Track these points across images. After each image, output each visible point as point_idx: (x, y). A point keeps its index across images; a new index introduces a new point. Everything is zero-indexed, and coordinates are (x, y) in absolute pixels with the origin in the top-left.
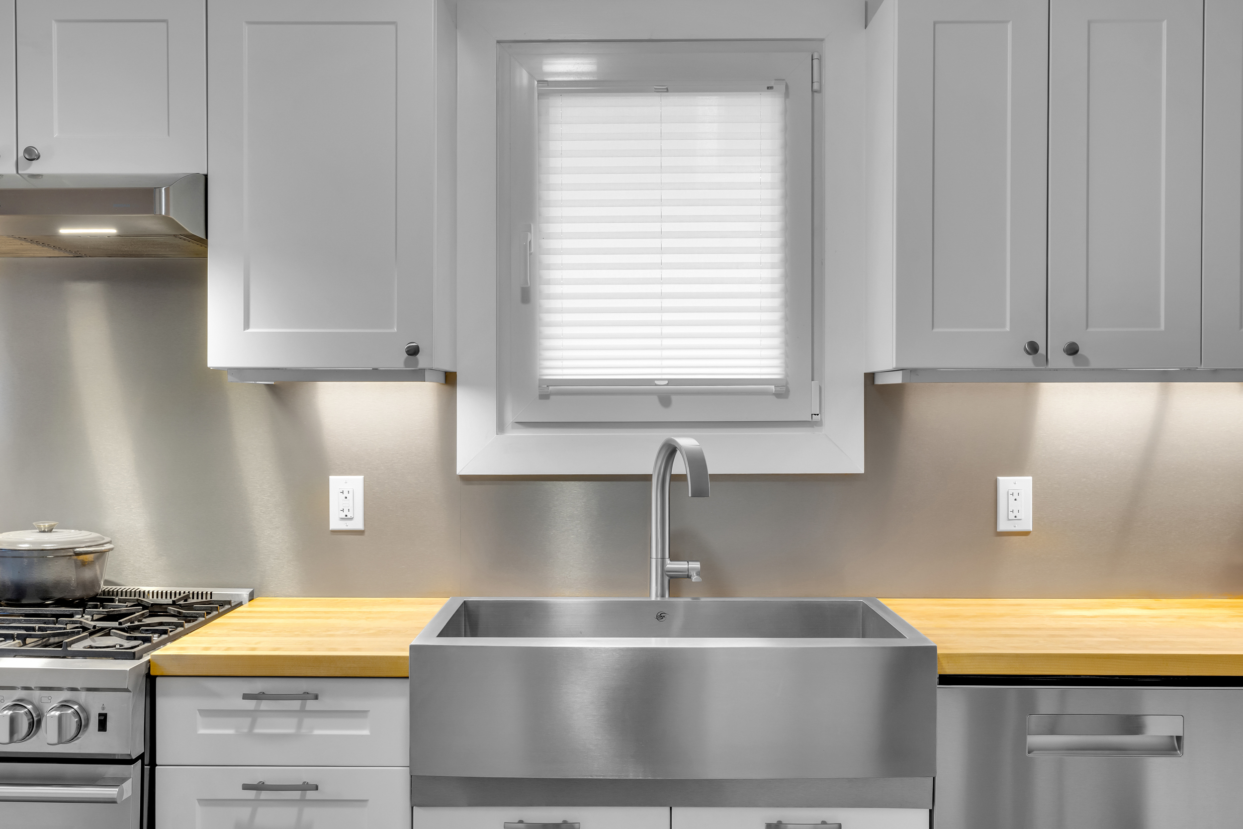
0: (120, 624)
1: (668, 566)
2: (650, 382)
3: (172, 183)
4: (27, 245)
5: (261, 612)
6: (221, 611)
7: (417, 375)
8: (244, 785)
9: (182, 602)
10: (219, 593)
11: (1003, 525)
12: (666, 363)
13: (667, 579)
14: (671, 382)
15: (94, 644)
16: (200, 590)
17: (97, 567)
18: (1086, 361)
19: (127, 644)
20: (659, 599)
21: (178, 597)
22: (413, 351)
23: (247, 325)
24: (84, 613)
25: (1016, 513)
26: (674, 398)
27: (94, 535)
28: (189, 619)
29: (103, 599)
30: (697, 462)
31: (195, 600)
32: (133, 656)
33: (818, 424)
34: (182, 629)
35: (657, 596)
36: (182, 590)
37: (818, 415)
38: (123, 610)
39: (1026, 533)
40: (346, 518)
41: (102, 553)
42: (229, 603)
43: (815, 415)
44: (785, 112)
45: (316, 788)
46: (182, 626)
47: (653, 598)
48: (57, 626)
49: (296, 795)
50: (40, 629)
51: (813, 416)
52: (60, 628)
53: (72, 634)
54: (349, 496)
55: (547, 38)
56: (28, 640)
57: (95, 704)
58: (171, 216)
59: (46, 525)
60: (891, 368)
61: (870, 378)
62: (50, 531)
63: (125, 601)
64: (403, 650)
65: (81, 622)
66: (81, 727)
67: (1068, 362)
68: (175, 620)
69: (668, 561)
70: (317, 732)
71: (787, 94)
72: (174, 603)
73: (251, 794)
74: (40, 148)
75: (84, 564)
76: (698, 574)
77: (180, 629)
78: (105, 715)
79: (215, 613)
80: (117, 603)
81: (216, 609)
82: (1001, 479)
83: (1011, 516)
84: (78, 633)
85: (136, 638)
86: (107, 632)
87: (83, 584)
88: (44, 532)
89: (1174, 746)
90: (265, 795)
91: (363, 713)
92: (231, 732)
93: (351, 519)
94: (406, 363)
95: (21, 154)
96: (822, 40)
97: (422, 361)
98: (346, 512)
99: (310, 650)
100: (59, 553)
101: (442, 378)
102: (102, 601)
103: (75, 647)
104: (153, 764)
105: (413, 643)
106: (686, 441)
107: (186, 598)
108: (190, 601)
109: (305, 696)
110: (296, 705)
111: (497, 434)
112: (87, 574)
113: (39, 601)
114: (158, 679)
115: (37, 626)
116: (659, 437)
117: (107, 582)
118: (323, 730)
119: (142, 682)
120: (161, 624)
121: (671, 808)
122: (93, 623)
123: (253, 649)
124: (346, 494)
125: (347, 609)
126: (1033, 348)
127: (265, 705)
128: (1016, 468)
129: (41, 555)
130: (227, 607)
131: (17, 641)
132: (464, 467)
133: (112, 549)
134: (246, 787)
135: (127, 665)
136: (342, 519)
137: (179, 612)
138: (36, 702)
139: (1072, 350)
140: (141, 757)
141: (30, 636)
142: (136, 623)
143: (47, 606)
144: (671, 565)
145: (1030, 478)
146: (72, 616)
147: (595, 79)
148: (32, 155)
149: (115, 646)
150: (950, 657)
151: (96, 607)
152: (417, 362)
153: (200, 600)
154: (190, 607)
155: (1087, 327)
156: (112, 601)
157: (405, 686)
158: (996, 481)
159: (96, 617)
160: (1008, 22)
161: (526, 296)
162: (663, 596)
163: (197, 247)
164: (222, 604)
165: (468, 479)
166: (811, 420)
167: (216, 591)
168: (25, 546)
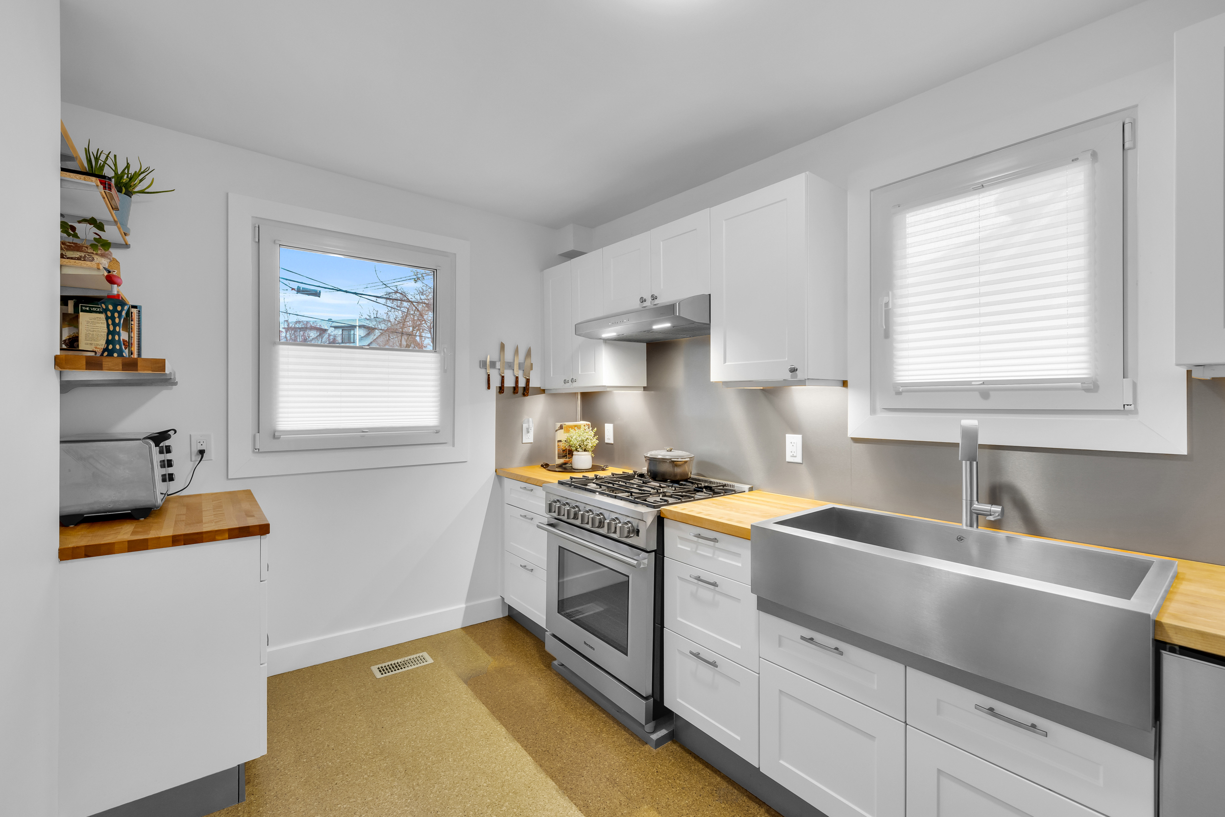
1: (975, 506)
8: (691, 574)
10: (737, 486)
12: (982, 370)
13: (975, 516)
16: (731, 483)
22: (793, 370)
23: (725, 361)
26: (991, 393)
31: (721, 487)
37: (1131, 405)
40: (793, 456)
43: (1127, 405)
45: (718, 585)
49: (711, 586)
51: (1125, 406)
54: (795, 445)
58: (681, 315)
59: (670, 448)
62: (671, 451)
69: (975, 503)
70: (720, 559)
71: (1094, 162)
73: (696, 581)
75: (676, 466)
78: (638, 530)
88: (668, 451)
90: (701, 583)
91: (738, 555)
92: (689, 549)
93: (796, 456)
94: (792, 376)
96: (1135, 107)
97: (800, 375)
98: (793, 453)
101: (840, 384)
104: (662, 556)
108: (718, 487)
109: (715, 540)
110: (711, 543)
111: (871, 415)
112: (678, 470)
114: (664, 519)
118: (722, 559)
121: (906, 667)
124: (793, 444)
127: (701, 540)
129: (663, 460)
132: (852, 433)
134: (695, 578)
136: (791, 456)
138: (619, 519)
140: (655, 551)
148: (653, 298)
152: (796, 376)
161: (887, 334)
165: (856, 439)
166: (1123, 409)
167: (736, 484)
168: (660, 457)
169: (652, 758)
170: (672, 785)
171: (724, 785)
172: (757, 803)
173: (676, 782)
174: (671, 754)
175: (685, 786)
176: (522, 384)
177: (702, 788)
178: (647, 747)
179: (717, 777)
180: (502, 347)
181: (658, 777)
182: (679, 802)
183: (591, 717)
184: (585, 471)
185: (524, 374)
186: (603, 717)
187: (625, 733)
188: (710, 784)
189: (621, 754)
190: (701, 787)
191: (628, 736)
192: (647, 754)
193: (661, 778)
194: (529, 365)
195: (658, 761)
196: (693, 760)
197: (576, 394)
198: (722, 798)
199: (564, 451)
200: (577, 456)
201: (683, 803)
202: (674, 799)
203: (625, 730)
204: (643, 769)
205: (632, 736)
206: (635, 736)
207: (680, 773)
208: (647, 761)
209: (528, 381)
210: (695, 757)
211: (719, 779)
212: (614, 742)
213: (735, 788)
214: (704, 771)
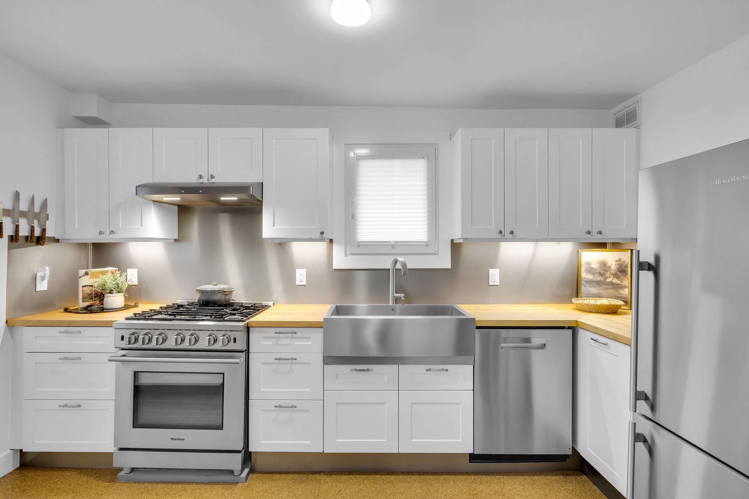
0: (238, 312)
2: (389, 242)
3: (253, 184)
4: (210, 203)
5: (277, 308)
6: (266, 308)
7: (323, 240)
8: (275, 358)
9: (254, 306)
10: (265, 303)
11: (491, 283)
12: (393, 236)
13: (394, 299)
14: (395, 242)
15: (231, 318)
16: (259, 302)
17: (230, 295)
18: (516, 236)
19: (240, 318)
20: (392, 305)
21: (252, 304)
22: (322, 233)
23: (274, 226)
24: (226, 308)
25: (494, 280)
26: (396, 247)
27: (229, 286)
28: (258, 310)
29: (232, 305)
30: (404, 265)
31: (257, 305)
32: (243, 321)
33: (437, 254)
34: (256, 313)
35: (391, 304)
36: (254, 302)
38: (238, 308)
39: (497, 285)
40: (301, 281)
41: (232, 291)
42: (268, 306)
44: (428, 164)
45: (296, 359)
46: (256, 312)
47: (390, 304)
48: (219, 312)
49: (290, 361)
50: (215, 313)
51: (436, 252)
52: (221, 313)
53: (225, 315)
55: (359, 143)
56: (212, 317)
57: (233, 335)
58: (253, 194)
59: (215, 283)
60: (460, 238)
61: (452, 241)
62: (216, 285)
63: (237, 305)
64: (321, 319)
65: (226, 311)
66: (229, 341)
67: (510, 236)
68: (252, 311)
69: (395, 294)
70: (296, 343)
71: (428, 159)
72: (252, 306)
73: (277, 361)
74: (215, 175)
75: (226, 295)
76: (403, 297)
77: (255, 313)
78: (235, 338)
79: (264, 309)
80: (235, 306)
81: (264, 308)
82: (490, 270)
83: (493, 280)
84: (226, 315)
85: (243, 316)
86: (234, 314)
87: (226, 301)
88: (215, 285)
89: (543, 346)
90: (281, 361)
91: (309, 338)
92: (271, 343)
93: (302, 281)
94: (320, 236)
95: (209, 176)
96: (438, 144)
97: (325, 236)
98: (301, 280)
99: (294, 319)
100: (219, 292)
101: (329, 241)
102: (231, 305)
103: (226, 319)
104: (249, 352)
105: (324, 317)
106: (401, 259)
107: (255, 305)
108: (256, 305)
109: (293, 333)
110: (290, 335)
111: (345, 257)
112: (227, 297)
113: (214, 305)
114: (250, 328)
115: (214, 312)
116: (392, 258)
117: (232, 300)
118: (298, 343)
119: (246, 329)
120: (250, 312)
121: (398, 365)
122: (230, 312)
123: (277, 319)
124: (301, 274)
125: (302, 308)
126: (501, 232)
127: (281, 335)
128: (494, 267)
129: (214, 292)
130: (267, 307)
131: (209, 317)
132: (335, 267)
133: (234, 290)
134: (276, 359)
135: (242, 324)
136: (300, 281)
137: (254, 309)
138: (215, 334)
139: (512, 233)
140: (246, 350)
141: (213, 315)
142: (242, 312)
143: (216, 307)
144: (395, 295)
145: (499, 270)
146: (223, 309)
147: (369, 155)
148: (212, 177)
149: (236, 318)
150: (479, 321)
151: (230, 307)
152: (323, 236)
153: (259, 305)
154: (257, 307)
155: (516, 226)
156: (234, 305)
157: (322, 330)
158: (489, 270)
159: (230, 310)
160: (493, 139)
161: (353, 217)
162: (393, 304)
163: (259, 203)
164: (266, 306)
165: (336, 270)
167: (263, 302)
168: (209, 289)
169: (248, 488)
170: (271, 493)
171: (296, 476)
172: (317, 474)
173: (272, 490)
174: (257, 479)
175: (278, 489)
176: (37, 233)
177: (288, 484)
178: (240, 485)
179: (290, 475)
180: (17, 196)
181: (260, 494)
182: (282, 497)
183: (185, 491)
184: (118, 310)
185: (40, 224)
186: (193, 486)
187: (218, 486)
188: (290, 480)
189: (227, 497)
190: (286, 484)
191: (222, 486)
192: (243, 488)
193: (262, 494)
194: (45, 215)
195: (253, 487)
196: (271, 475)
197: (86, 244)
198: (301, 482)
199: (90, 294)
200: (108, 298)
201: (285, 496)
202: (279, 497)
203: (217, 485)
204: (248, 496)
205: (225, 485)
206: (226, 484)
207: (270, 485)
208: (247, 491)
209: (44, 231)
210: (271, 474)
211: (292, 475)
212: (216, 494)
213: (303, 474)
214: (282, 476)
